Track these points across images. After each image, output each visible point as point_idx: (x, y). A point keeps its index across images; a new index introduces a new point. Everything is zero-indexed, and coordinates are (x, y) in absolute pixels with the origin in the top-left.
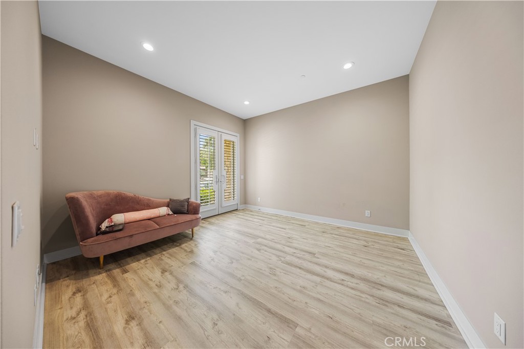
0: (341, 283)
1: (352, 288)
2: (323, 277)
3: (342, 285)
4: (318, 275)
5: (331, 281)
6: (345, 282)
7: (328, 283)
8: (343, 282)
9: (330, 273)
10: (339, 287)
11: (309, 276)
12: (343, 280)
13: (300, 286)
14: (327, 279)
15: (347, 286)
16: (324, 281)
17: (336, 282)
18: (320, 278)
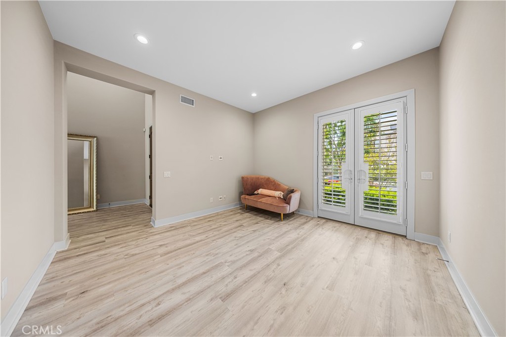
0: (158, 301)
1: (143, 305)
2: (179, 287)
3: (155, 299)
4: (184, 284)
5: (168, 291)
6: (154, 305)
7: (169, 287)
8: (157, 301)
9: (177, 298)
10: (157, 293)
11: (189, 276)
12: (159, 304)
13: (183, 266)
14: (173, 290)
15: (149, 302)
16: (173, 285)
17: (163, 294)
18: (180, 283)
